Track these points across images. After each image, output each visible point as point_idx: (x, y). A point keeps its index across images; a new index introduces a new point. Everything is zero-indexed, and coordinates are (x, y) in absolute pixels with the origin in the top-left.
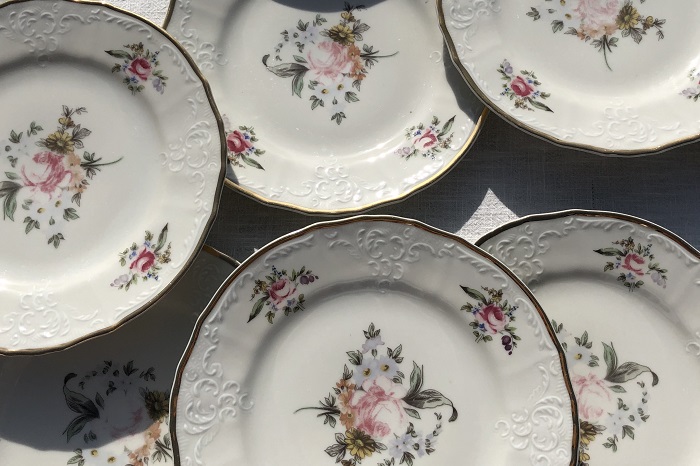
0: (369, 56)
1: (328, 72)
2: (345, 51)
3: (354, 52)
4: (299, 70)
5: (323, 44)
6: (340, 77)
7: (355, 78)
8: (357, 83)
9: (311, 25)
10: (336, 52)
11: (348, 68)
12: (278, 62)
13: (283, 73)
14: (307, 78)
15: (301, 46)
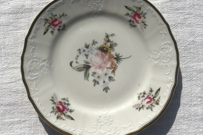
0: (118, 58)
1: (100, 67)
2: (107, 57)
3: (111, 57)
4: (87, 67)
5: (97, 54)
6: (105, 70)
7: (112, 69)
8: (113, 72)
9: (91, 45)
10: (103, 57)
11: (109, 65)
12: (77, 65)
13: (79, 69)
14: (91, 71)
15: (87, 56)
